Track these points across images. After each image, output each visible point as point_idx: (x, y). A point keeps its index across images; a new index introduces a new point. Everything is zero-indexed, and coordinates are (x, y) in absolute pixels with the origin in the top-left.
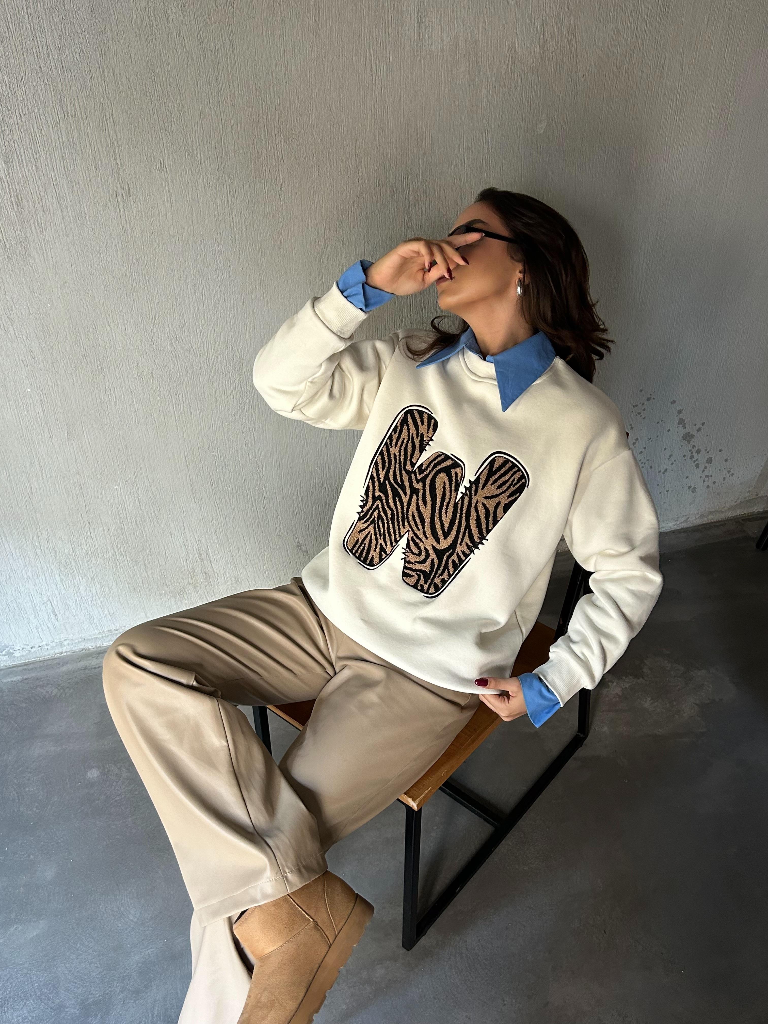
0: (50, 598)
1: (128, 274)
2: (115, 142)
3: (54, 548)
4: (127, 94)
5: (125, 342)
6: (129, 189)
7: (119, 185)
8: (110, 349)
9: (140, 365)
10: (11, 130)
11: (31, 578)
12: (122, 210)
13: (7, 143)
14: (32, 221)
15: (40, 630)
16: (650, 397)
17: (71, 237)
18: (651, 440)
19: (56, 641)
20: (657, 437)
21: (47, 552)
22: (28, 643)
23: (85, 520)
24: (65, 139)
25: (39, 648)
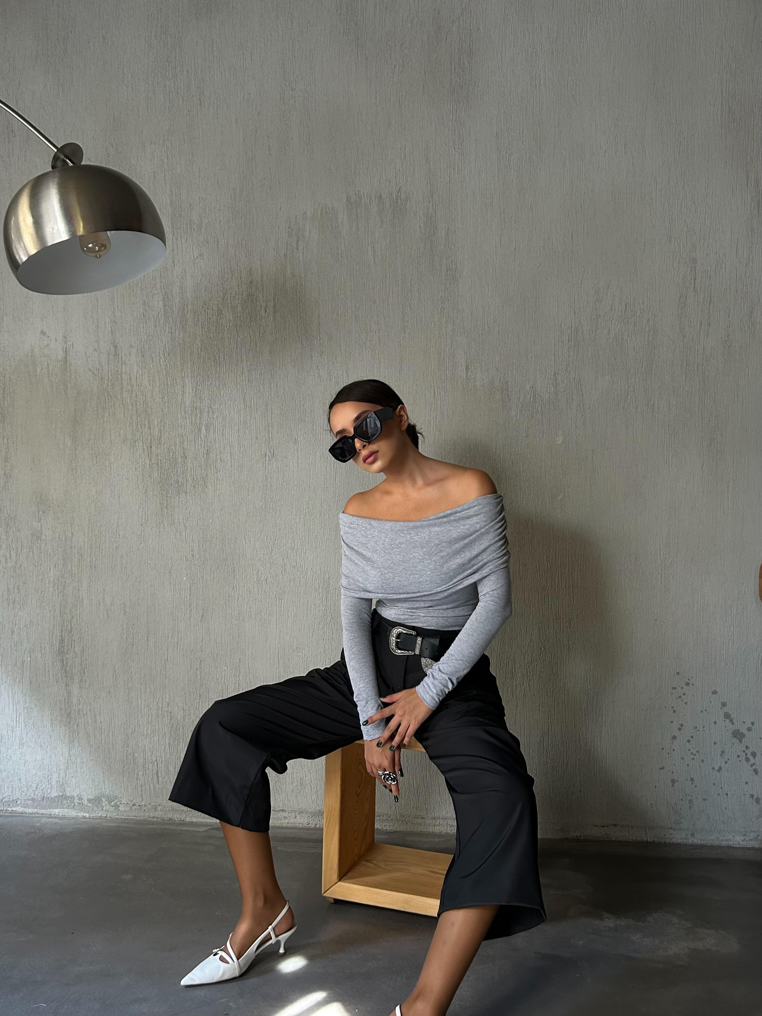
0: (158, 759)
1: (264, 507)
2: (270, 424)
4: (282, 397)
6: (274, 453)
7: (268, 450)
9: (260, 573)
10: (213, 412)
11: (149, 735)
12: (267, 465)
13: (209, 419)
14: (212, 466)
15: (143, 788)
16: (688, 681)
17: (233, 478)
18: (697, 729)
19: (152, 804)
20: (704, 727)
21: (166, 715)
22: (131, 799)
23: (198, 692)
24: (242, 420)
25: (139, 807)
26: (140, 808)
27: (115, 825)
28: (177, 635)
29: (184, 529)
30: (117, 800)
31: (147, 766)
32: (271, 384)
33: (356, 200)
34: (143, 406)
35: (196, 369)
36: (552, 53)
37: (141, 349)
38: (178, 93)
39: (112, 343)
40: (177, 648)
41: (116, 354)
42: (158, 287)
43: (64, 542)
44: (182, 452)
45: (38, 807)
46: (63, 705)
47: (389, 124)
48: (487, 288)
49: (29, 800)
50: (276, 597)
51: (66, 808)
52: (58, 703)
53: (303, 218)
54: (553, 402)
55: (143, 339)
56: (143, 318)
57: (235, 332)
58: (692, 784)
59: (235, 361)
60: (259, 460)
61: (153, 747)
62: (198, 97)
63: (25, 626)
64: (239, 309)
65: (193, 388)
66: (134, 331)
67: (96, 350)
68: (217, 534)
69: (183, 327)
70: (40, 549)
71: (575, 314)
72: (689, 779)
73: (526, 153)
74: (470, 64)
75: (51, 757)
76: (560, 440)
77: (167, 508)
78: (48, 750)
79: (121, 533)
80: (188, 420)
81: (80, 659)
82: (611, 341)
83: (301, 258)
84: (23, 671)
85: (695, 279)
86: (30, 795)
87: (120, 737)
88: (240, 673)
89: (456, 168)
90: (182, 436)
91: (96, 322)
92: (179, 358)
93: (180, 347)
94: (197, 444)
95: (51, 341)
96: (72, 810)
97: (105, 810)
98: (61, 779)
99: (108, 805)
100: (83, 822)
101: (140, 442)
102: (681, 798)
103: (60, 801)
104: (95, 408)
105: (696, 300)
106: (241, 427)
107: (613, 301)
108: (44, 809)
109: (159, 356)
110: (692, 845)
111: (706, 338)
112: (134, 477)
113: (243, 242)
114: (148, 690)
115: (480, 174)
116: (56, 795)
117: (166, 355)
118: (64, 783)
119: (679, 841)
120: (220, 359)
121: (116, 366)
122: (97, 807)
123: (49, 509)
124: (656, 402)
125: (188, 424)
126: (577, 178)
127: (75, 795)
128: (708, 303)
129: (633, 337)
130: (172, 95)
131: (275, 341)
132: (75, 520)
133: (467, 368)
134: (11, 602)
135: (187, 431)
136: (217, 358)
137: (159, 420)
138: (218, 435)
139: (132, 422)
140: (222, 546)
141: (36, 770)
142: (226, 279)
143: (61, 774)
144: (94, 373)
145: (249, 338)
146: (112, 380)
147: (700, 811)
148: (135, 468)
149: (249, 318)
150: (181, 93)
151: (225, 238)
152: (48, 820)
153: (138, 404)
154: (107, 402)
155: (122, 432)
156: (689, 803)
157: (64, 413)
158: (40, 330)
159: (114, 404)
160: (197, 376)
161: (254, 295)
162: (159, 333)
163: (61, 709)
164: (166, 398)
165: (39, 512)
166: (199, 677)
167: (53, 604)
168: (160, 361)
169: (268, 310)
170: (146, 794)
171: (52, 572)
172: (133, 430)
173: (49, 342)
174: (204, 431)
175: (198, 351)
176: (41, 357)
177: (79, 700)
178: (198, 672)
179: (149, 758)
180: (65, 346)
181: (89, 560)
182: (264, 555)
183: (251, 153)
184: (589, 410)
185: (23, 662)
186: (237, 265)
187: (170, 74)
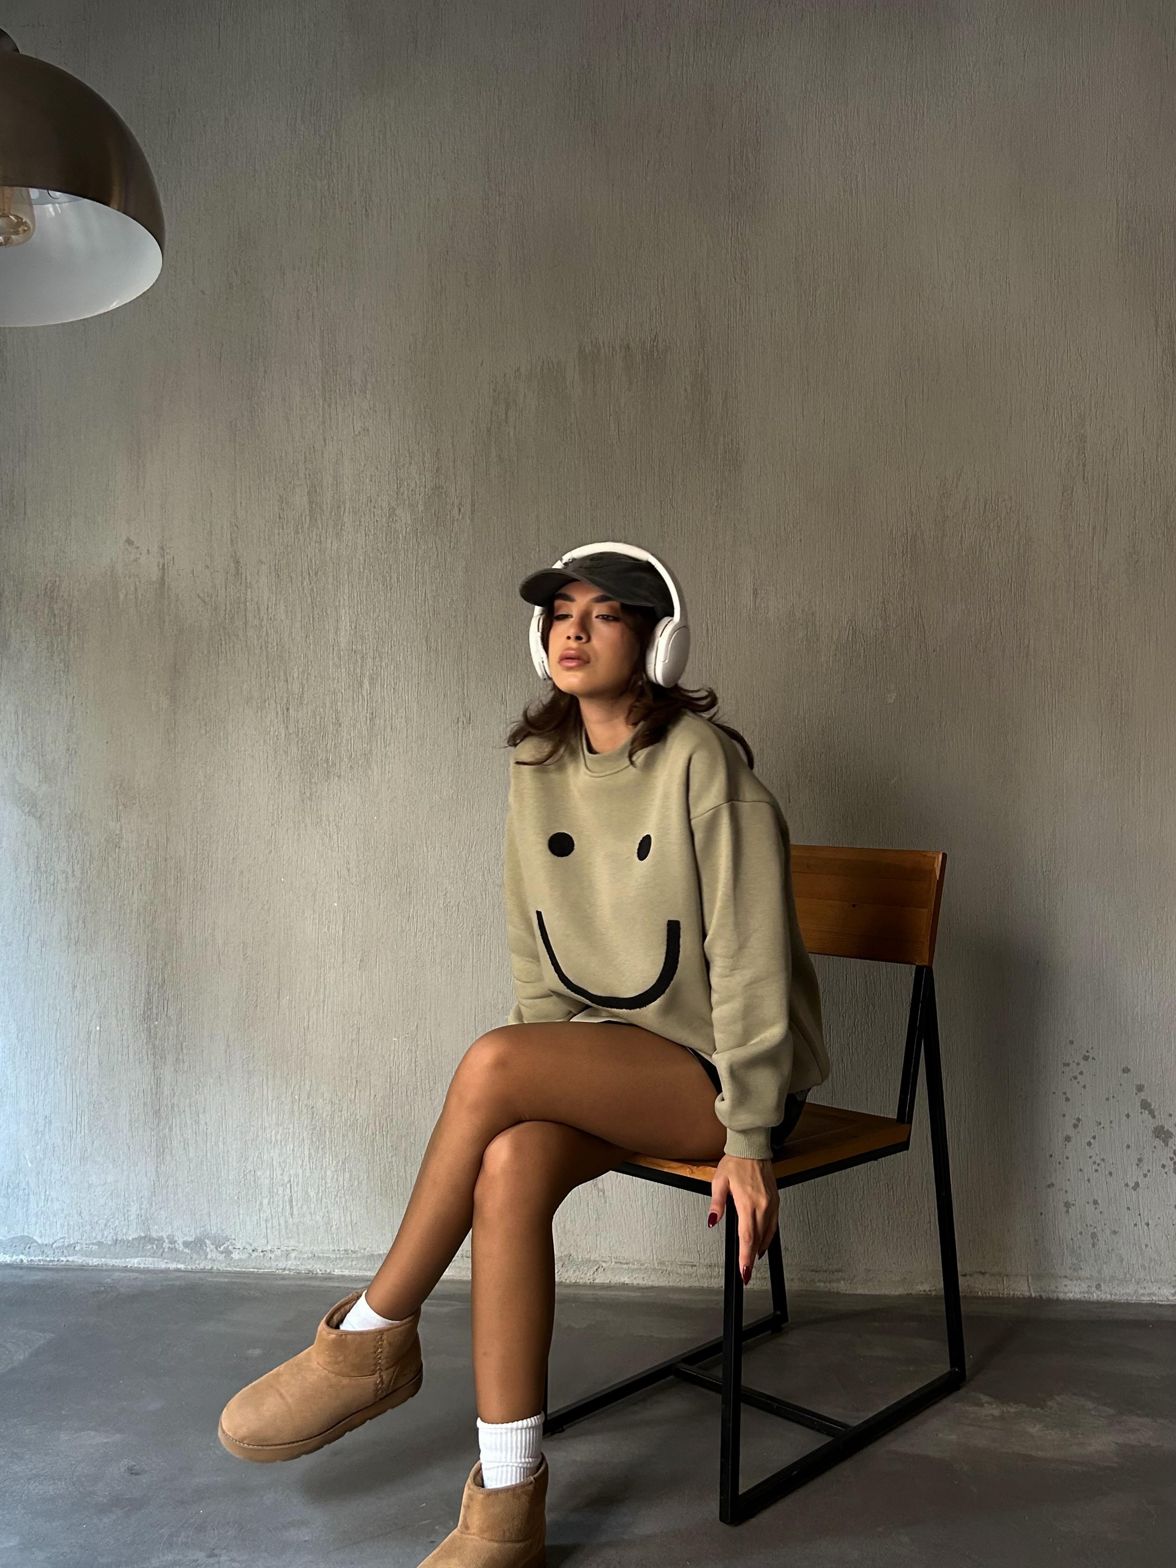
0: (292, 1179)
1: (455, 797)
2: (466, 675)
3: (313, 1107)
5: (438, 868)
6: (470, 717)
7: (461, 713)
8: (422, 871)
9: (448, 895)
10: (381, 658)
11: (279, 1143)
12: (460, 735)
13: (375, 668)
14: (379, 737)
15: (269, 1225)
16: (1087, 1054)
17: (410, 755)
18: (1102, 1125)
19: (283, 1248)
20: (1111, 1122)
21: (305, 1111)
22: (251, 1241)
23: (354, 1076)
24: (424, 669)
25: (262, 1254)
26: (264, 1255)
27: (226, 1280)
28: (322, 990)
29: (336, 830)
30: (229, 1243)
31: (275, 1190)
32: (467, 616)
33: (593, 352)
34: (277, 649)
35: (356, 595)
36: (875, 145)
37: (275, 565)
38: (334, 198)
39: (232, 556)
40: (323, 1010)
41: (238, 573)
42: (302, 475)
43: (154, 851)
44: (334, 717)
45: (108, 1256)
46: (149, 1097)
47: (641, 243)
48: (783, 478)
49: (93, 1244)
50: (472, 931)
51: (149, 1257)
52: (141, 1095)
53: (515, 377)
54: (882, 642)
55: (278, 552)
56: (278, 520)
57: (415, 541)
58: (1096, 1208)
59: (414, 583)
60: (448, 729)
61: (284, 1161)
62: (363, 203)
63: (93, 978)
64: (421, 508)
65: (351, 622)
66: (265, 539)
67: (207, 567)
68: (385, 838)
69: (337, 534)
70: (119, 862)
71: (912, 515)
72: (1091, 1201)
73: (839, 286)
74: (757, 159)
75: (128, 1178)
76: (891, 698)
77: (310, 799)
78: (125, 1167)
79: (241, 839)
80: (343, 670)
81: (175, 1028)
82: (964, 553)
83: (512, 434)
84: (89, 1046)
85: (1084, 465)
86: (95, 1238)
87: (235, 1146)
88: (418, 1046)
89: (738, 306)
90: (334, 693)
91: (208, 526)
92: (330, 580)
93: (334, 563)
94: (356, 704)
95: (141, 554)
96: (160, 1259)
97: (211, 1259)
98: (143, 1212)
99: (215, 1250)
100: (177, 1277)
101: (272, 702)
102: (1079, 1230)
103: (141, 1246)
104: (205, 652)
105: (1087, 495)
106: (423, 679)
107: (967, 497)
108: (116, 1259)
109: (302, 575)
110: (1098, 1303)
111: (1101, 549)
112: (261, 754)
113: (427, 410)
114: (278, 1074)
115: (772, 315)
116: (135, 1236)
117: (311, 574)
118: (149, 1217)
119: (1078, 1296)
120: (392, 580)
121: (237, 590)
122: (198, 1253)
123: (134, 802)
124: (1032, 642)
125: (344, 675)
126: (912, 321)
127: (165, 1237)
128: (1104, 499)
129: (996, 547)
130: (325, 200)
131: (473, 554)
132: (172, 819)
133: (755, 593)
134: (73, 941)
135: (341, 686)
136: (388, 579)
137: (300, 669)
138: (387, 692)
139: (260, 671)
140: (393, 855)
141: (105, 1198)
142: (402, 464)
143: (145, 1203)
144: (204, 601)
145: (434, 548)
146: (231, 611)
147: (1108, 1251)
148: (264, 741)
149: (435, 521)
150: (338, 198)
151: (401, 405)
152: (123, 1275)
153: (270, 645)
154: (224, 643)
155: (245, 687)
156: (1092, 1238)
157: (158, 660)
158: (125, 538)
159: (233, 647)
160: (357, 606)
161: (443, 488)
162: (302, 542)
163: (145, 1104)
164: (311, 637)
165: (117, 806)
166: (355, 1052)
167: (136, 944)
168: (302, 584)
169: (462, 510)
170: (273, 1233)
171: (135, 895)
172: (261, 685)
173: (138, 556)
174: (366, 685)
175: (359, 568)
176: (125, 577)
177: (173, 1090)
178: (355, 1046)
179: (279, 1177)
180: (162, 562)
181: (191, 878)
182: (454, 868)
183: (439, 285)
184: (934, 654)
185: (89, 1033)
186: (418, 444)
187: (323, 171)
